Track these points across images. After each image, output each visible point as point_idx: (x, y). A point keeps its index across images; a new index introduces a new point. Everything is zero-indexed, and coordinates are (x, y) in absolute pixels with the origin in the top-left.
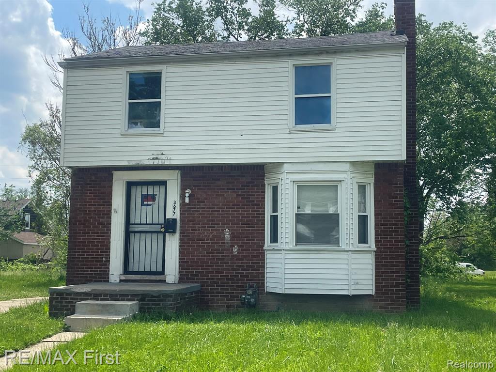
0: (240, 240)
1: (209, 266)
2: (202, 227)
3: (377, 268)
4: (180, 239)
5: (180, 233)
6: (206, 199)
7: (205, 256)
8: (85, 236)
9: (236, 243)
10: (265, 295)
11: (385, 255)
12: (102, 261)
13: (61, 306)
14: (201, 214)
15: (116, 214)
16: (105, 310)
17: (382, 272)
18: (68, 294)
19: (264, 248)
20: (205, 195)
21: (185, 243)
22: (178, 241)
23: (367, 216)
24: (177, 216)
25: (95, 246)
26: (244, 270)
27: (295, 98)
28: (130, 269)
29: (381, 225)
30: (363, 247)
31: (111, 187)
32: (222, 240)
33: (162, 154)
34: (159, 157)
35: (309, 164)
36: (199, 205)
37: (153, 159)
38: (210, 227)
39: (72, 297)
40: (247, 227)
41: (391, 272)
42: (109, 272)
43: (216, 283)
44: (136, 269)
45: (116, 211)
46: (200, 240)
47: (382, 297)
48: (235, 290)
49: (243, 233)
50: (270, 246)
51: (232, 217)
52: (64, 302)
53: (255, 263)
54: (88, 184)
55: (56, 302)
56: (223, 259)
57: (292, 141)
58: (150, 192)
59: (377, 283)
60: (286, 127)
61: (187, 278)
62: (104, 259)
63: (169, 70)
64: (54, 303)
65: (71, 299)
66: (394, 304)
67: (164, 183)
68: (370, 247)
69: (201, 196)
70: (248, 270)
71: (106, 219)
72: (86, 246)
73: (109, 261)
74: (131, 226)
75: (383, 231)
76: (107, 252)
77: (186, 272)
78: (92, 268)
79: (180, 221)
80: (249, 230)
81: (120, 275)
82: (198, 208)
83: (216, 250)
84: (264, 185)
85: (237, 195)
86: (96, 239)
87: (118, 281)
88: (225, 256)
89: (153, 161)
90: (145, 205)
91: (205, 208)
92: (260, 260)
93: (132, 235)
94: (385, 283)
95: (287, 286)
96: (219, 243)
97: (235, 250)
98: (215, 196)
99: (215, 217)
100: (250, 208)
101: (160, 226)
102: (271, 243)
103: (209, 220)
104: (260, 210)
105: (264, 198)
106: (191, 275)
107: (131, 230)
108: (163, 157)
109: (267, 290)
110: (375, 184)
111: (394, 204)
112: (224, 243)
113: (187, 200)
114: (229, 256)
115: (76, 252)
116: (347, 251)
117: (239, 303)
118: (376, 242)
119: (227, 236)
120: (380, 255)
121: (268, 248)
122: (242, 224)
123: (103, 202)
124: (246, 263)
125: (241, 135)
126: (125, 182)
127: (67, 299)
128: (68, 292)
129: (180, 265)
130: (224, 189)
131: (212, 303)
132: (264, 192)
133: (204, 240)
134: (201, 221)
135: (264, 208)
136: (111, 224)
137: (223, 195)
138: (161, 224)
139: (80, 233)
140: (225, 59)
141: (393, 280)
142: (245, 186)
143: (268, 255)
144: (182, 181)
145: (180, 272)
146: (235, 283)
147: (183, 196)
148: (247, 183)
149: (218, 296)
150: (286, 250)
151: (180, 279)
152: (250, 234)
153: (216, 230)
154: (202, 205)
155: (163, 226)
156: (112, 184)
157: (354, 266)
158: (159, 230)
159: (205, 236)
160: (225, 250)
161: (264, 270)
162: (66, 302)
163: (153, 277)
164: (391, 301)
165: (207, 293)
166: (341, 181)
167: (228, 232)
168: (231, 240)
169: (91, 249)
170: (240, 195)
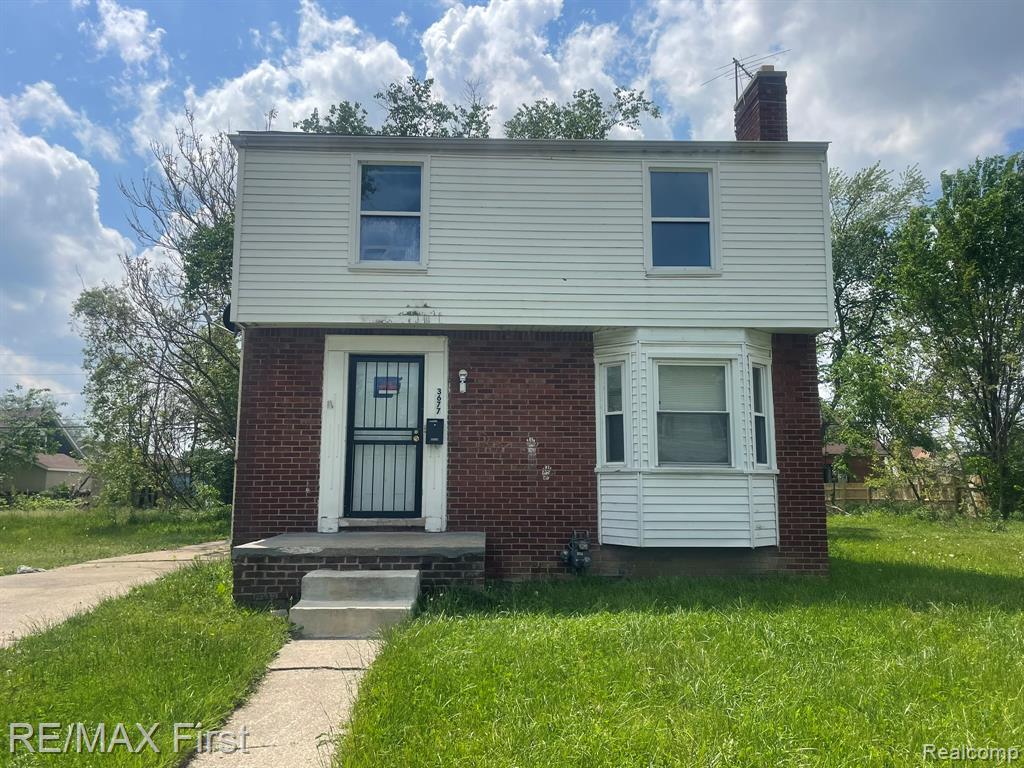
0: (554, 456)
1: (501, 501)
2: (488, 434)
3: (782, 503)
4: (449, 455)
5: (449, 444)
6: (494, 386)
7: (493, 484)
8: (270, 449)
9: (547, 462)
10: (599, 549)
11: (793, 481)
12: (304, 494)
13: (260, 582)
14: (484, 412)
15: (331, 411)
16: (364, 590)
17: (790, 509)
18: (273, 559)
19: (596, 470)
20: (491, 380)
21: (457, 461)
22: (446, 458)
23: (764, 418)
24: (444, 415)
25: (290, 466)
26: (563, 507)
27: (653, 223)
28: (356, 507)
29: (785, 432)
30: (761, 468)
31: (321, 362)
32: (523, 456)
33: (426, 306)
34: (419, 310)
35: (679, 330)
36: (483, 397)
37: (409, 314)
38: (502, 434)
39: (282, 564)
40: (566, 434)
41: (803, 509)
42: (317, 512)
43: (512, 529)
44: (367, 508)
45: (331, 405)
46: (485, 456)
47: (790, 549)
48: (547, 541)
49: (560, 446)
50: (607, 467)
51: (539, 418)
52: (265, 575)
53: (581, 496)
54: (279, 357)
55: (248, 575)
56: (526, 490)
57: (652, 291)
58: (392, 373)
59: (782, 527)
60: (639, 268)
61: (462, 523)
62: (307, 490)
63: (435, 163)
64: (244, 577)
65: (280, 568)
66: (809, 561)
67: (419, 359)
68: (769, 468)
69: (486, 381)
70: (570, 507)
71: (310, 419)
72: (273, 466)
73: (317, 494)
74: (356, 432)
75: (790, 443)
76: (314, 477)
77: (460, 512)
78: (284, 506)
79: (449, 423)
80: (568, 440)
81: (340, 518)
82: (479, 402)
83: (513, 472)
84: (593, 366)
85: (548, 382)
86: (291, 455)
87: (336, 529)
88: (528, 484)
89: (408, 317)
90: (382, 396)
91: (491, 402)
92: (589, 490)
93: (359, 448)
94: (795, 526)
95: (648, 535)
96: (517, 462)
97: (546, 473)
98: (509, 382)
99: (511, 418)
100: (571, 403)
101: (410, 433)
102: (608, 461)
103: (500, 423)
104: (588, 406)
105: (594, 387)
106: (469, 517)
107: (356, 438)
108: (427, 311)
109: (602, 540)
110: (773, 367)
111: (804, 400)
112: (526, 462)
113: (463, 388)
114: (534, 484)
115: (253, 478)
116: (747, 475)
117: (554, 564)
118: (778, 459)
119: (532, 449)
120: (784, 481)
121: (603, 470)
122: (557, 429)
123: (306, 389)
124: (566, 495)
125: (565, 280)
126: (347, 355)
127: (272, 568)
128: (274, 555)
129: (448, 501)
130: (525, 371)
131: (506, 565)
132: (594, 377)
133: (491, 456)
134: (485, 423)
135: (594, 403)
136: (320, 427)
137: (524, 381)
138: (412, 430)
139: (261, 443)
140: (534, 151)
141: (806, 520)
142: (561, 366)
143: (603, 483)
144: (450, 355)
145: (448, 512)
146: (546, 530)
147: (454, 381)
148: (565, 361)
149: (517, 553)
150: (645, 473)
151: (448, 523)
152: (571, 446)
153: (512, 439)
154: (486, 396)
155: (416, 432)
156: (323, 357)
157: (756, 500)
158: (409, 438)
159: (493, 449)
160: (528, 473)
161: (597, 507)
162: (269, 575)
163: (401, 522)
164: (805, 555)
165: (498, 547)
166: (731, 360)
167: (532, 443)
168: (537, 456)
169: (282, 472)
170: (552, 382)
